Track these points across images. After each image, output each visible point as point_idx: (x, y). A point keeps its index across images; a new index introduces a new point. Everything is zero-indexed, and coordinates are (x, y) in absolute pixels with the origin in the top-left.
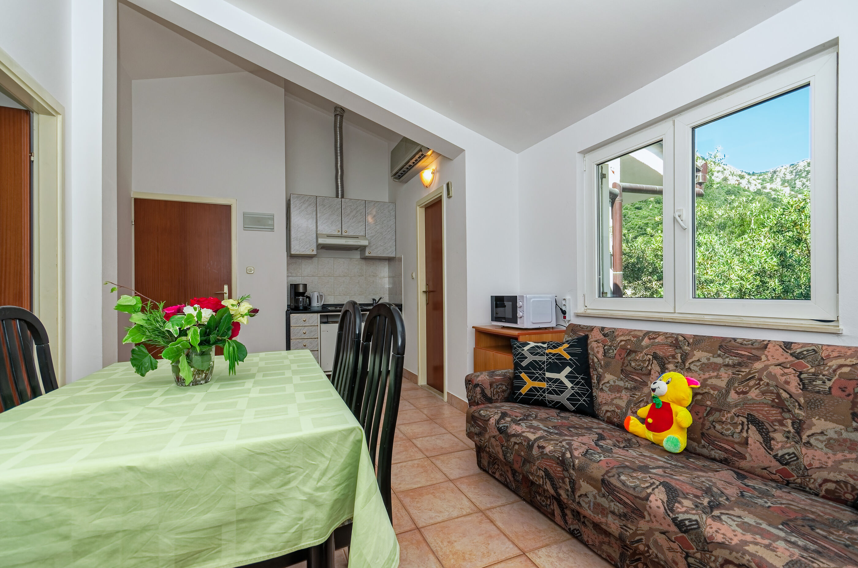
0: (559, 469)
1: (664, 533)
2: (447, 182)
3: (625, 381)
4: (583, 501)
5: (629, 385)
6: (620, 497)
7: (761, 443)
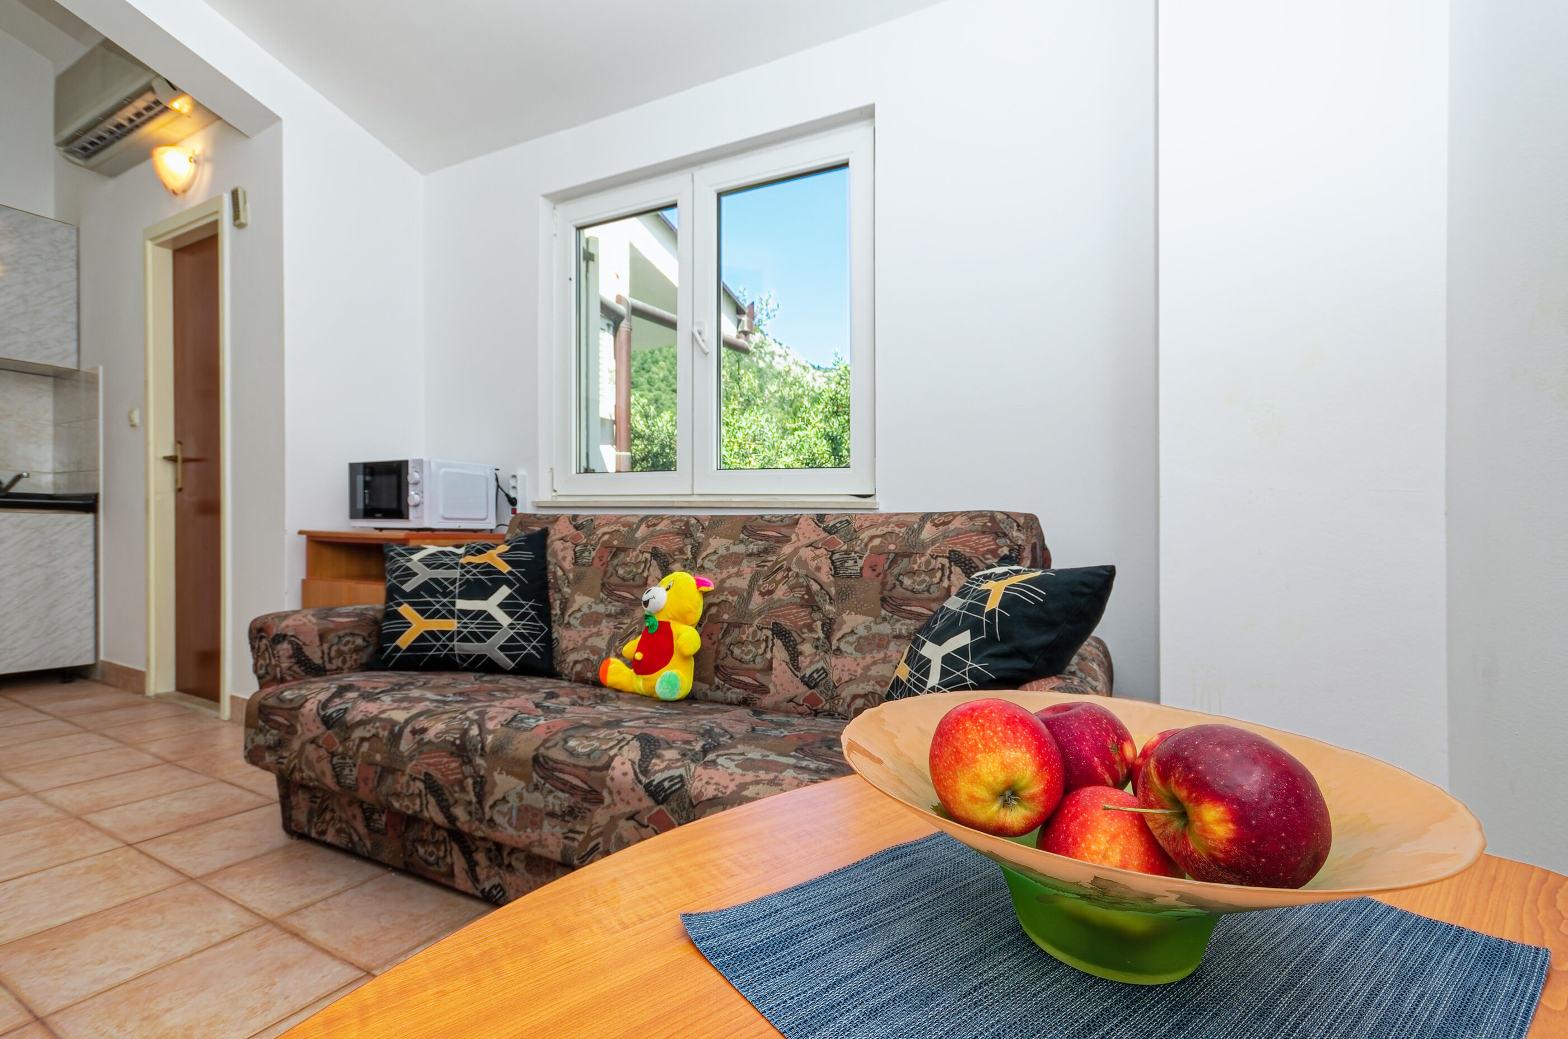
0: (454, 765)
1: (631, 817)
2: (232, 187)
3: (607, 603)
4: (499, 811)
5: (612, 609)
6: (563, 779)
7: (787, 664)
